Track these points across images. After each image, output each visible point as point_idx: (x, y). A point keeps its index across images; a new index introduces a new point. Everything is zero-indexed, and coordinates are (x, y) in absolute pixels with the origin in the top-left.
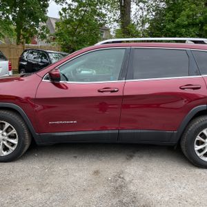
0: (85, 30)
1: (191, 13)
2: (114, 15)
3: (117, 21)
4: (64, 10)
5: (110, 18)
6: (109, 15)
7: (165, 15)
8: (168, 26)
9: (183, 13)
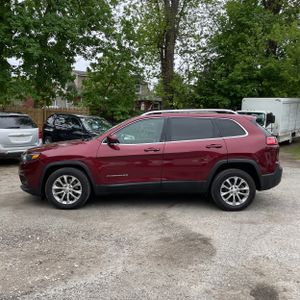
0: (117, 88)
1: (246, 66)
2: (154, 68)
3: (158, 77)
4: (93, 65)
5: (148, 72)
6: (148, 68)
7: (216, 69)
8: (220, 82)
9: (237, 66)
